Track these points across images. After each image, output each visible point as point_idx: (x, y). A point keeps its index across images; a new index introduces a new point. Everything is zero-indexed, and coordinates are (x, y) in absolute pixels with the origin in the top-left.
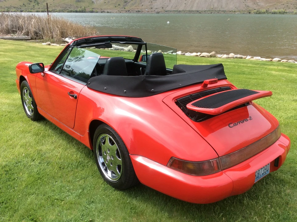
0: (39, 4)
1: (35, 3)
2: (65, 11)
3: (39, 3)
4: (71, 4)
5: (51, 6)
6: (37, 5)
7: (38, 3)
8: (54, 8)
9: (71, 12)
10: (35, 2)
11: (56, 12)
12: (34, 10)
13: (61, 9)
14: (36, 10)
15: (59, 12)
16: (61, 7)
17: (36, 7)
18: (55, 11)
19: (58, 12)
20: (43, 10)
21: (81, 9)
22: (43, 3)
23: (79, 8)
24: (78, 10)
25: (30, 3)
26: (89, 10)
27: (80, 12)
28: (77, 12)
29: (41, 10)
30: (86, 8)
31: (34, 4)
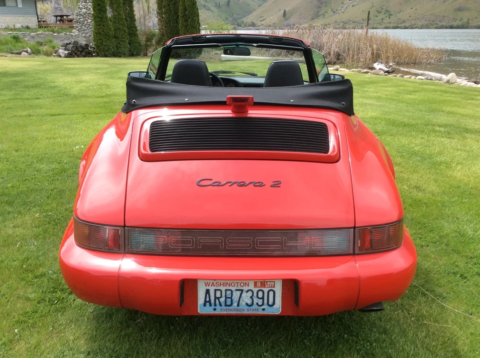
0: (391, 17)
1: (386, 15)
2: (431, 26)
3: (392, 15)
4: (445, 15)
5: (411, 18)
6: (388, 18)
7: (390, 15)
8: (413, 22)
9: (442, 27)
10: (385, 13)
11: (416, 28)
12: (381, 26)
13: (426, 23)
14: (384, 26)
15: (421, 28)
16: (427, 19)
17: (387, 20)
18: (415, 26)
19: (419, 28)
20: (395, 25)
21: (460, 23)
22: (398, 15)
23: (458, 22)
24: (455, 24)
25: (378, 14)
26: (476, 25)
27: (458, 27)
28: (451, 27)
29: (392, 25)
30: (470, 21)
31: (384, 17)
